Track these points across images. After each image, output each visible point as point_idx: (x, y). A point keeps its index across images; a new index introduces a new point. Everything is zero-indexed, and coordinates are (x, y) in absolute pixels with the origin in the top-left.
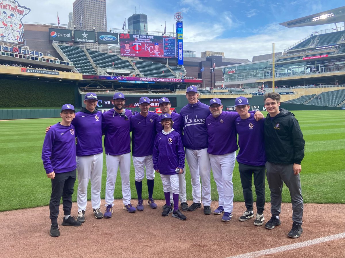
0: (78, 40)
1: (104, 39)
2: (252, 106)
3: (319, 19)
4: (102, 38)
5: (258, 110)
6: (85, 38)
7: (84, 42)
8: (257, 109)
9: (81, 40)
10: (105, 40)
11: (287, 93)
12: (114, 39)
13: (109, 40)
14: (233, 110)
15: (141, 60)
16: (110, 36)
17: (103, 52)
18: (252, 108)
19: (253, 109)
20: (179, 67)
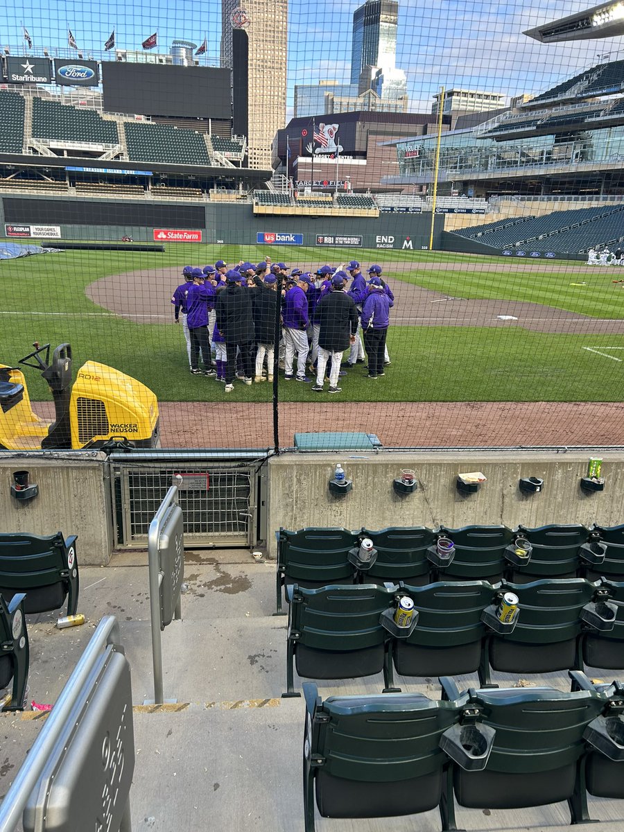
0: (15, 78)
1: (68, 74)
2: (377, 237)
3: (607, 20)
4: (63, 73)
5: (392, 246)
6: (28, 73)
7: (28, 82)
8: (389, 244)
9: (22, 79)
10: (71, 76)
11: (469, 211)
12: (89, 74)
13: (80, 77)
14: (331, 244)
15: (150, 122)
16: (80, 68)
17: (67, 105)
18: (377, 241)
19: (379, 243)
20: (234, 139)
